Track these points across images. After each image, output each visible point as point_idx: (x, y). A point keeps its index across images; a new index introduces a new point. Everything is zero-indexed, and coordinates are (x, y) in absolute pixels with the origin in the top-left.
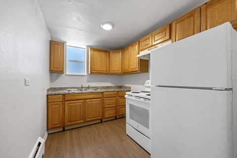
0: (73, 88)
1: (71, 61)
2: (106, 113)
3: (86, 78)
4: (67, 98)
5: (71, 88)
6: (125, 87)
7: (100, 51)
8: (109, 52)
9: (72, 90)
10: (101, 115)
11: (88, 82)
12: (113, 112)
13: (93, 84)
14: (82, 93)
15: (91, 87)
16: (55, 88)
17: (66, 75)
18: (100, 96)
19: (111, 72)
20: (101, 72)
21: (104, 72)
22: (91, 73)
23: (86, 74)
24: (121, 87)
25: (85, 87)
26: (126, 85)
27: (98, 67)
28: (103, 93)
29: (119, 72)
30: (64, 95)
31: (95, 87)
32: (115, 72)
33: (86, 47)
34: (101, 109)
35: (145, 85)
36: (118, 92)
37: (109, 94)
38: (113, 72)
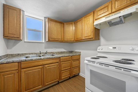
0: (32, 54)
1: (30, 30)
2: (63, 75)
3: (44, 45)
4: (23, 66)
5: (30, 54)
6: (76, 52)
7: (56, 21)
8: (64, 24)
9: (31, 56)
10: (58, 77)
11: (45, 48)
12: (68, 74)
13: (50, 50)
14: (41, 59)
15: (49, 53)
16: (12, 55)
17: (25, 42)
18: (58, 61)
19: (65, 40)
20: (57, 40)
21: (59, 40)
22: (49, 40)
23: (44, 42)
24: (71, 52)
25: (43, 53)
26: (76, 51)
27: (55, 36)
28: (60, 58)
29: (72, 40)
30: (20, 63)
31: (52, 53)
32: (69, 40)
33: (43, 19)
34: (58, 72)
35: (98, 50)
36: (72, 56)
37: (65, 59)
38: (67, 40)
